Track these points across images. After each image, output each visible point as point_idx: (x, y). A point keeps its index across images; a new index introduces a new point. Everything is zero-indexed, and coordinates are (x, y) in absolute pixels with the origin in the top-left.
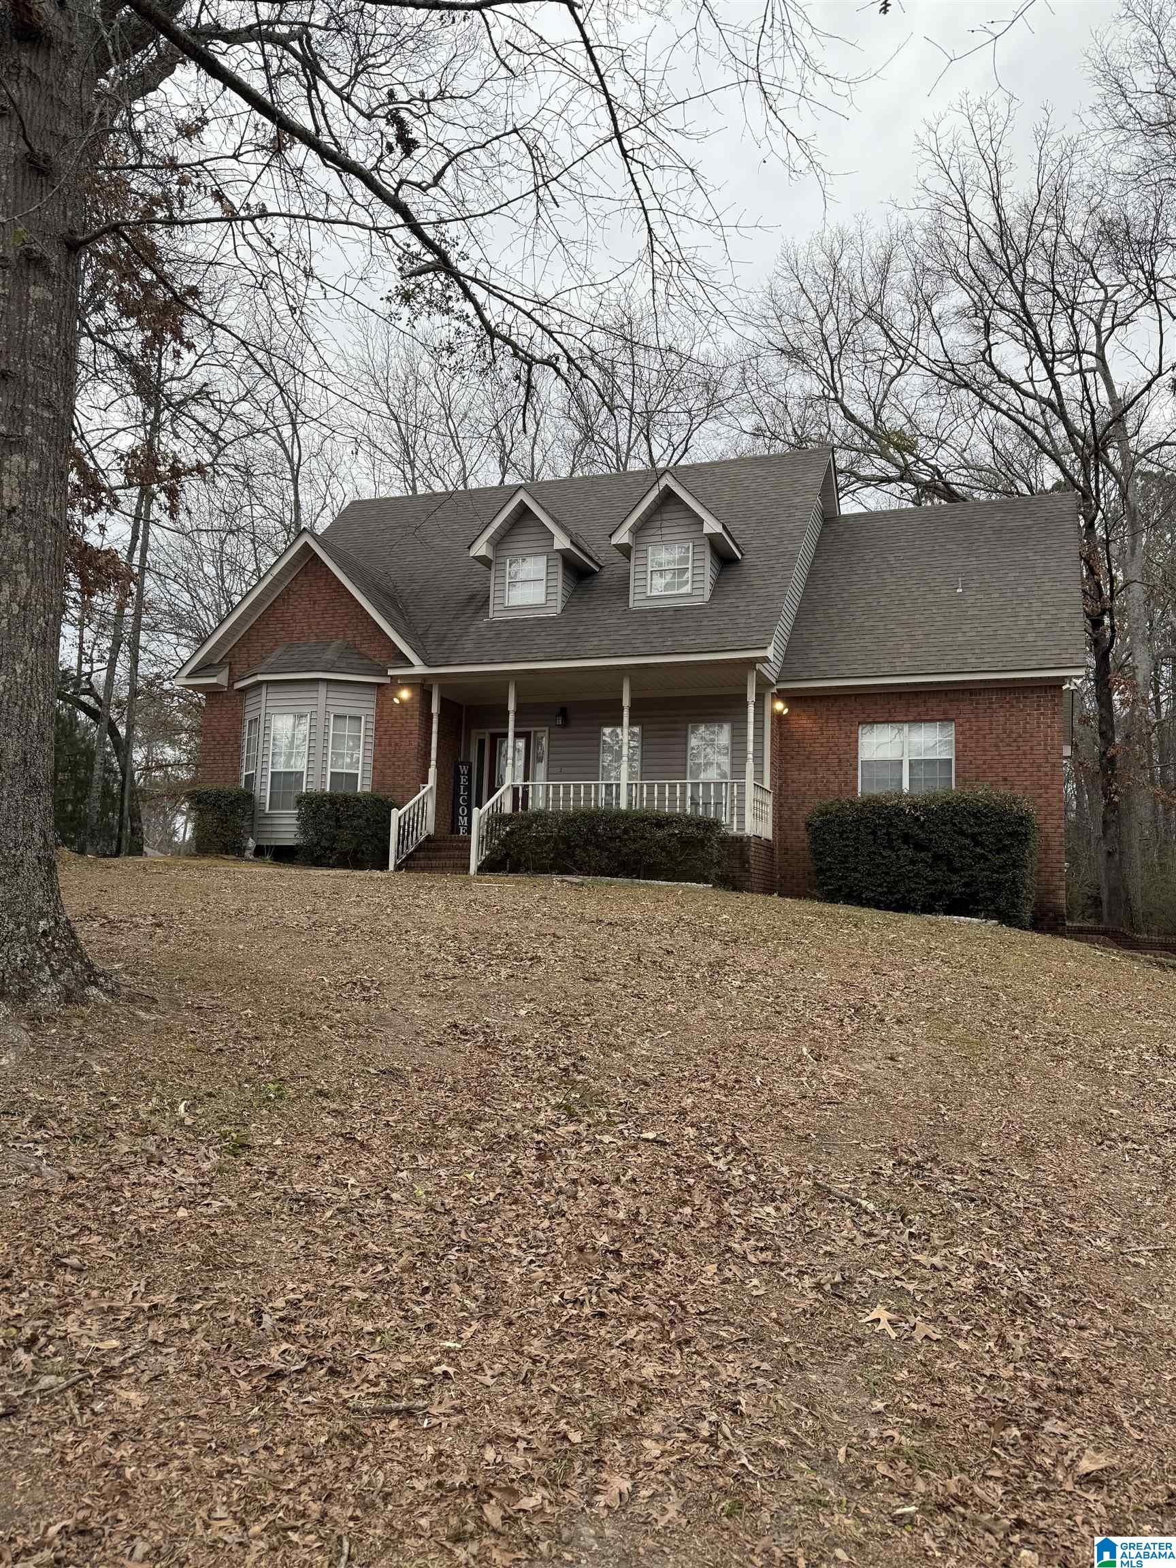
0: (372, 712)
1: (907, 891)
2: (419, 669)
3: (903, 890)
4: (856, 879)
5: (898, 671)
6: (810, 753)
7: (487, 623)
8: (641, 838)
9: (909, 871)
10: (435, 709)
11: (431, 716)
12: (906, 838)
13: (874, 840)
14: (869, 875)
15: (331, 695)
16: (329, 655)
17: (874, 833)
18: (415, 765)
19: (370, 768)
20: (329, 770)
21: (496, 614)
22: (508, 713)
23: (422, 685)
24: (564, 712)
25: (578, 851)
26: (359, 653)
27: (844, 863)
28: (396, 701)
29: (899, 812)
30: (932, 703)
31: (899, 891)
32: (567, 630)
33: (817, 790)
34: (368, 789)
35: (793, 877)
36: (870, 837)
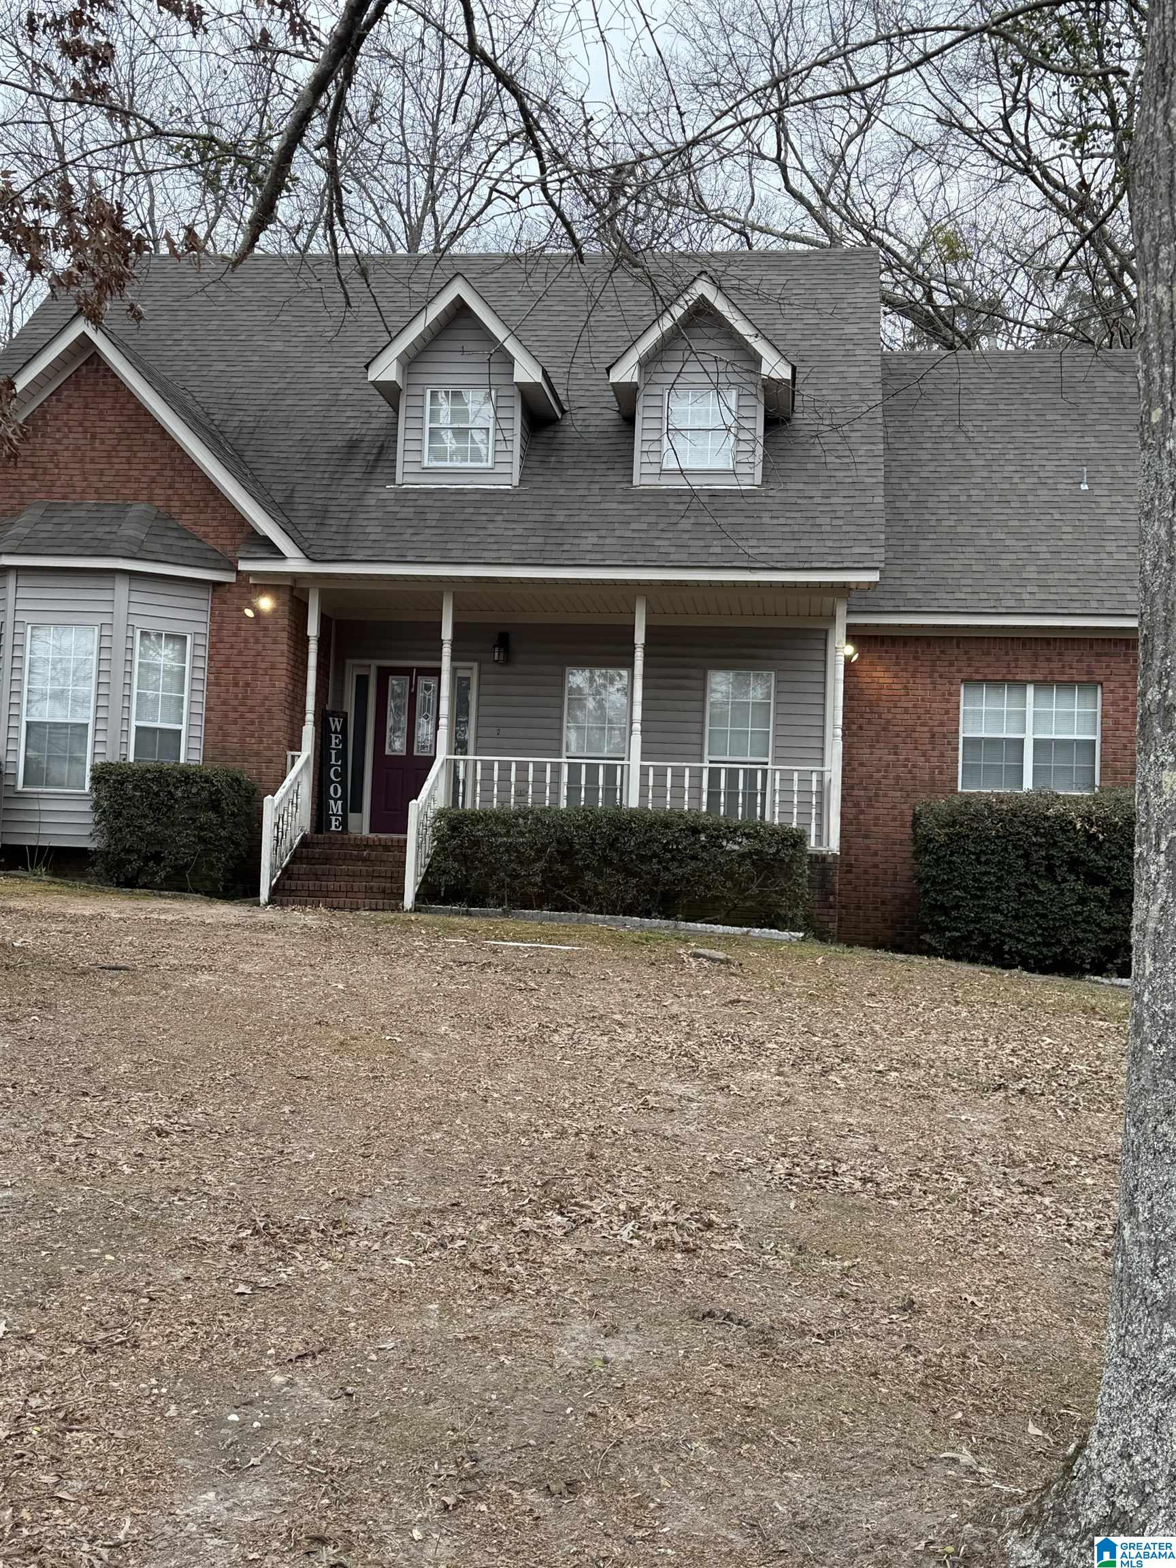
0: (203, 629)
1: (1071, 943)
2: (295, 563)
3: (1065, 941)
4: (995, 922)
5: (1029, 606)
6: (888, 722)
7: (395, 492)
8: (694, 858)
9: (1077, 914)
10: (313, 630)
11: (307, 640)
12: (1074, 864)
13: (1027, 867)
14: (1016, 918)
15: (136, 597)
16: (130, 530)
17: (1026, 855)
18: (280, 721)
19: (199, 721)
20: (134, 723)
21: (408, 479)
22: (440, 642)
23: (292, 588)
24: (504, 641)
25: (589, 876)
26: (180, 529)
27: (978, 898)
28: (249, 613)
29: (1065, 825)
30: (1070, 656)
31: (1059, 942)
32: (537, 515)
33: (898, 778)
34: (197, 757)
35: (858, 908)
36: (1021, 862)
